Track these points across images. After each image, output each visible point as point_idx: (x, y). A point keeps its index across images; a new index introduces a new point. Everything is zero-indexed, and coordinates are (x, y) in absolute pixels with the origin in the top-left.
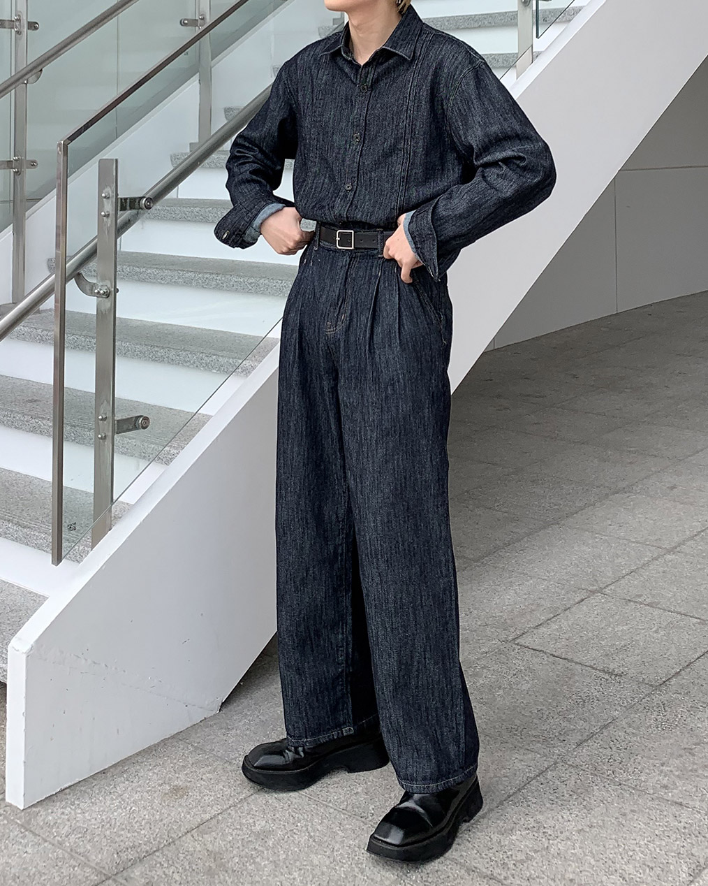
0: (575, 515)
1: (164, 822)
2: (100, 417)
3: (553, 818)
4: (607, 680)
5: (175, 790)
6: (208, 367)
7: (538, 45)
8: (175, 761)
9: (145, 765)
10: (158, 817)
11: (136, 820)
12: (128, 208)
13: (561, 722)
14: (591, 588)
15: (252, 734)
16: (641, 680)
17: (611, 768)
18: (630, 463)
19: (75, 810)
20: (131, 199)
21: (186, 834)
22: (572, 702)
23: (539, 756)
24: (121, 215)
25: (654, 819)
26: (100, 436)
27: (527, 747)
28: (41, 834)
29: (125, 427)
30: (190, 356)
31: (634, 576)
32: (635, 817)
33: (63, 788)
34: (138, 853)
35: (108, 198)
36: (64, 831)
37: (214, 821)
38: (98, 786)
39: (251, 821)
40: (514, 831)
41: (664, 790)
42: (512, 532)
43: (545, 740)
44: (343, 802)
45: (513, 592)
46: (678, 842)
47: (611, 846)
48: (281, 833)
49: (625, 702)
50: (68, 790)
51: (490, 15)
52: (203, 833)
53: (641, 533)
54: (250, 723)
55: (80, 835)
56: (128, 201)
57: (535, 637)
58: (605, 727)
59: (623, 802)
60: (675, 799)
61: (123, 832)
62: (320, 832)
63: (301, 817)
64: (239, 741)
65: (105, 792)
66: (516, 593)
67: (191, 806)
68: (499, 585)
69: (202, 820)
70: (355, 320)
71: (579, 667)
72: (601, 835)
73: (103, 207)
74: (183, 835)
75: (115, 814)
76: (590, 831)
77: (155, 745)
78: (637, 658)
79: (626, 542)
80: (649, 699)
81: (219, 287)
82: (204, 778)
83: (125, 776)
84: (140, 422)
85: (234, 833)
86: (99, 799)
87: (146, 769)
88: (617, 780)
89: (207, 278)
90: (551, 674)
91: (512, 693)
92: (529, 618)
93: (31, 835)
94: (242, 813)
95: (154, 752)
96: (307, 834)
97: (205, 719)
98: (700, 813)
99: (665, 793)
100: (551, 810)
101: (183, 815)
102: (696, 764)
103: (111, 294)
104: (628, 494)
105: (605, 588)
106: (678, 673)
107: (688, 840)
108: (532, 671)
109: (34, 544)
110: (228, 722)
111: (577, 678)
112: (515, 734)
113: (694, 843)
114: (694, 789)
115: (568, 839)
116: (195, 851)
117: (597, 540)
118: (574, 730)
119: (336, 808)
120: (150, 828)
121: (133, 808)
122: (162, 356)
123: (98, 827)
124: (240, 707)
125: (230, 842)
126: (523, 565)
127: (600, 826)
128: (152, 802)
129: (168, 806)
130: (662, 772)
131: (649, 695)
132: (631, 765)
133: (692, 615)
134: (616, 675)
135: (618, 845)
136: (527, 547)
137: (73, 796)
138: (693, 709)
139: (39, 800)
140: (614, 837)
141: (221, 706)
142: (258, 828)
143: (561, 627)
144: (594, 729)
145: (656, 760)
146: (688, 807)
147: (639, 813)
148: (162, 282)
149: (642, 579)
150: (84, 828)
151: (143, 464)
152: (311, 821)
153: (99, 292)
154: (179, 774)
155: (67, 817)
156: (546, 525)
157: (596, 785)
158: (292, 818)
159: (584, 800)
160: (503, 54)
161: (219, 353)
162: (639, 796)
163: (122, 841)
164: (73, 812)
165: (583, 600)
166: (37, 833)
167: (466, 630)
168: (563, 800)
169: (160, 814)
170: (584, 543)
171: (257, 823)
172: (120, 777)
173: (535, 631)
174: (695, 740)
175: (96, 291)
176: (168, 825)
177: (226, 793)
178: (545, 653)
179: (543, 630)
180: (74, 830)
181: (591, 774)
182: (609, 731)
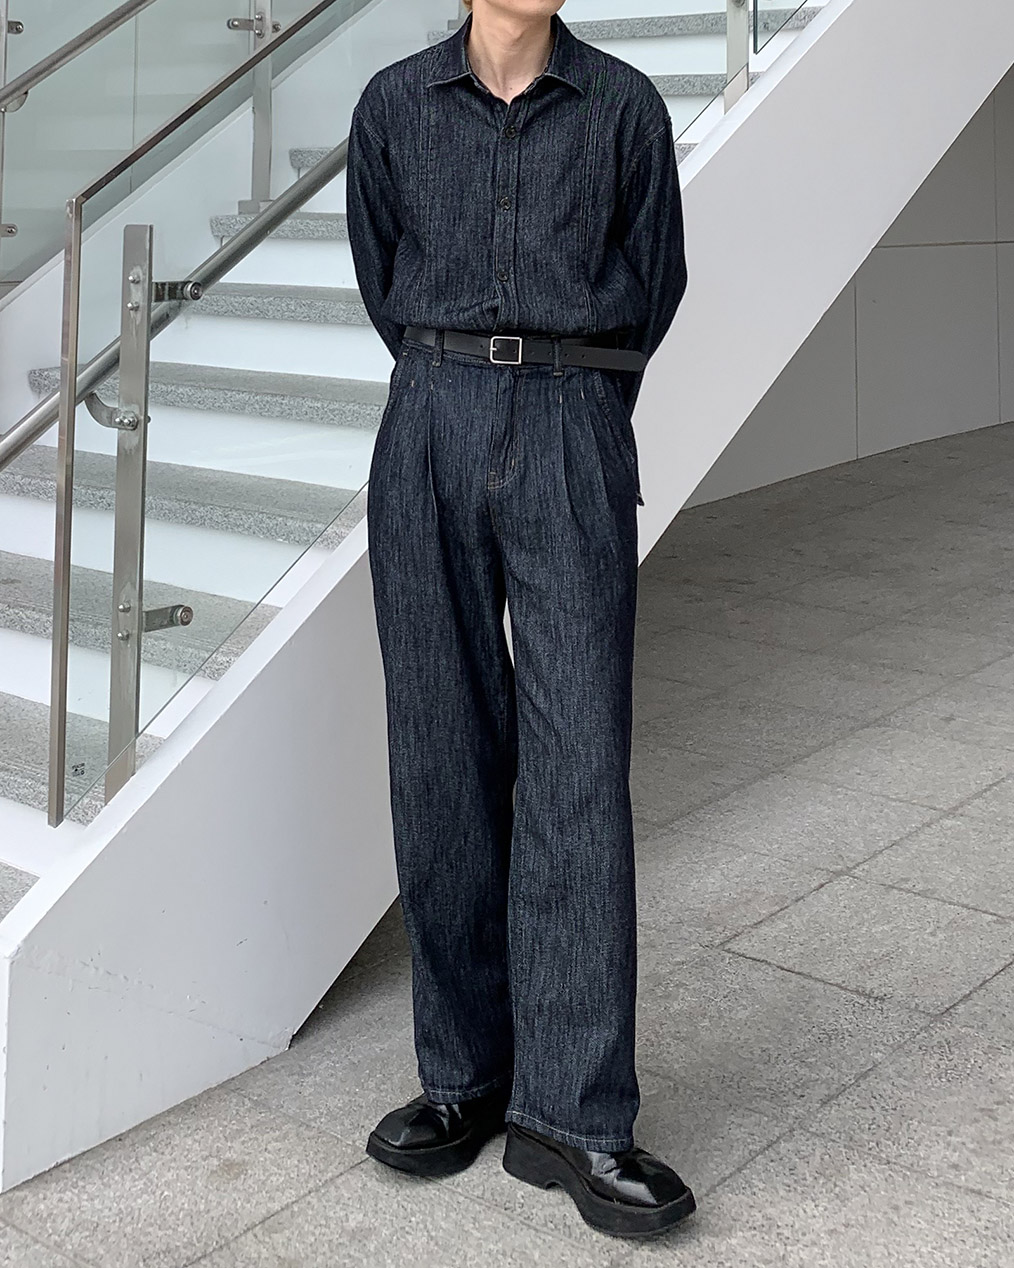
0: (806, 759)
1: (212, 1214)
2: (121, 607)
3: (791, 1212)
4: (863, 1005)
5: (227, 1166)
6: (270, 534)
7: (757, 64)
8: (225, 1123)
9: (181, 1128)
10: (202, 1207)
11: (170, 1211)
12: (166, 297)
13: (797, 1068)
14: (834, 868)
15: (338, 1083)
16: (913, 1006)
17: (875, 1138)
18: (885, 682)
19: (78, 1196)
20: (170, 284)
21: (245, 1232)
22: (812, 1038)
23: (766, 1119)
24: (156, 307)
25: (941, 1214)
26: (120, 635)
27: (748, 1106)
28: (29, 1231)
29: (157, 621)
30: (244, 517)
31: (897, 850)
32: (913, 1213)
33: (60, 1161)
34: (174, 1260)
35: (138, 282)
36: (64, 1227)
37: (287, 1213)
38: (112, 1160)
39: (342, 1214)
40: (733, 1232)
41: (953, 1172)
42: (714, 783)
43: (775, 1095)
44: (478, 1185)
45: (719, 872)
46: (978, 1250)
47: (879, 1255)
48: (387, 1233)
49: (891, 1039)
50: (68, 1165)
51: (682, 18)
52: (271, 1231)
53: (904, 786)
54: (335, 1067)
55: (87, 1234)
56: (167, 287)
57: (753, 940)
58: (864, 1075)
59: (894, 1190)
60: (971, 1186)
61: (151, 1229)
62: (444, 1230)
63: (415, 1208)
64: (319, 1093)
65: (122, 1169)
66: (723, 874)
67: (251, 1190)
68: (697, 863)
69: (268, 1212)
70: (532, 466)
71: (819, 985)
72: (863, 1238)
73: (130, 295)
74: (241, 1235)
75: (139, 1201)
76: (847, 1232)
77: (194, 1099)
78: (906, 973)
79: (883, 800)
80: (925, 1035)
81: (284, 416)
82: (269, 1147)
83: (152, 1145)
84: (179, 614)
85: (317, 1232)
86: (113, 1179)
87: (182, 1135)
88: (884, 1156)
89: (268, 402)
90: (779, 996)
91: (723, 1024)
92: (743, 911)
93: (15, 1233)
94: (327, 1201)
95: (194, 1109)
96: (426, 1233)
97: (268, 1059)
98: (1008, 1206)
99: (956, 1176)
100: (788, 1200)
101: (239, 1204)
102: (1000, 1133)
103: (139, 425)
104: (883, 728)
105: (854, 868)
106: (967, 997)
107: (993, 1247)
108: (751, 990)
109: (14, 796)
110: (302, 1064)
111: (817, 1002)
112: (730, 1086)
113: (1001, 1250)
114: (999, 1171)
115: (814, 1244)
116: (259, 1257)
117: (839, 797)
118: (817, 1080)
119: (466, 1194)
120: (192, 1224)
121: (166, 1193)
122: (202, 517)
123: (114, 1222)
124: (320, 1043)
125: (311, 1245)
126: (731, 832)
127: (862, 1225)
128: (193, 1183)
129: (218, 1189)
130: (949, 1144)
131: (925, 1029)
132: (903, 1133)
133: (984, 909)
134: (876, 999)
135: (889, 1254)
136: (738, 806)
137: (75, 1173)
138: (992, 1050)
139: (25, 1180)
140: (882, 1240)
141: (291, 1041)
142: (352, 1224)
143: (793, 926)
144: (847, 1079)
145: (940, 1126)
146: (991, 1198)
147: (918, 1206)
148: (201, 407)
149: (909, 855)
150: (93, 1222)
151: (182, 678)
152: (432, 1214)
153: (121, 421)
154: (232, 1142)
155: (66, 1206)
156: (764, 774)
157: (853, 1164)
158: (402, 1209)
159: (836, 1185)
160: (701, 76)
161: (287, 514)
162: (917, 1180)
163: (150, 1242)
164: (76, 1199)
165: (822, 886)
166: (24, 1229)
167: (652, 929)
168: (804, 1186)
169: (206, 1202)
170: (821, 802)
171: (351, 1217)
172: (145, 1146)
173: (754, 932)
174: (996, 1097)
175: (118, 420)
176: (218, 1220)
177: (303, 1171)
178: (769, 964)
179: (764, 929)
180: (78, 1226)
181: (845, 1147)
182: (869, 1082)
